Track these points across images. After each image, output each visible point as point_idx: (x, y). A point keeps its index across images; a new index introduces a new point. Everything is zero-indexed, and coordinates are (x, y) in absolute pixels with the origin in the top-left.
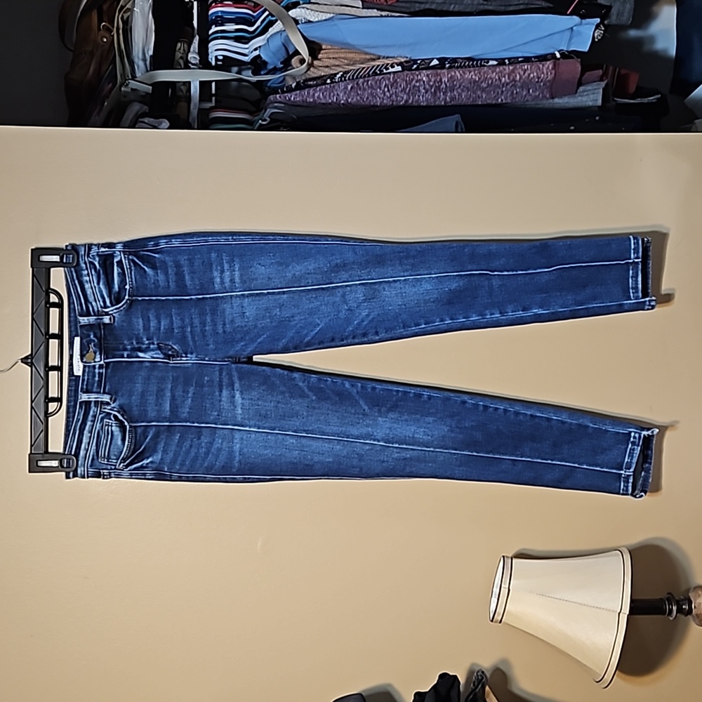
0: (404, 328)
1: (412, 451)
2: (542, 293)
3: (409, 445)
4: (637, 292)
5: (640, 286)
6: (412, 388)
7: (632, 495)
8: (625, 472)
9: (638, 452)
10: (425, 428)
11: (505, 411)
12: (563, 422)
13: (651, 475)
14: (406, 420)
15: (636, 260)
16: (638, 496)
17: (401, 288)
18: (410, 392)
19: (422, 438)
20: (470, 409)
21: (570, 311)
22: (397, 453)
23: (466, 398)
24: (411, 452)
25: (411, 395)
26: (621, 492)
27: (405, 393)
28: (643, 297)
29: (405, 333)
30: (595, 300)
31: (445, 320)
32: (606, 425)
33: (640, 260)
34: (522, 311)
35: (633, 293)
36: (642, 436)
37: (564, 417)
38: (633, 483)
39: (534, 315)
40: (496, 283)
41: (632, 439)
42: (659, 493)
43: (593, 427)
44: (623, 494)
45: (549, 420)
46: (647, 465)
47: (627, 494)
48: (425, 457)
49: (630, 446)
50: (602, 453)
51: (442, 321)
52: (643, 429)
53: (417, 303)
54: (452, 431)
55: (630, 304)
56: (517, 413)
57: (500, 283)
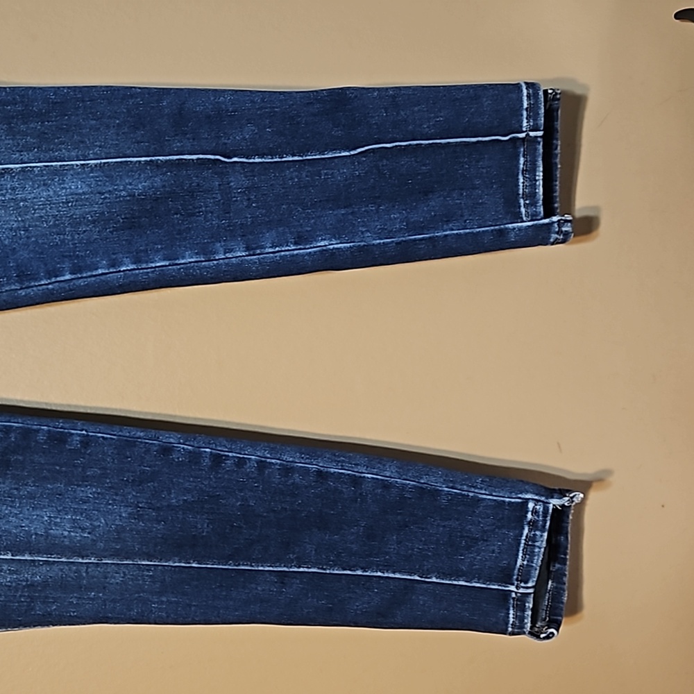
0: (21, 282)
1: (44, 567)
2: (339, 208)
3: (39, 553)
4: (534, 204)
5: (540, 191)
6: (44, 421)
7: (531, 634)
8: (517, 587)
9: (544, 544)
10: (75, 513)
11: (262, 465)
12: (386, 486)
13: (566, 587)
14: (31, 496)
15: (532, 134)
16: (542, 636)
17: (13, 189)
18: (38, 431)
19: (69, 537)
20: (180, 464)
21: (398, 243)
22: (11, 572)
23: (172, 439)
24: (44, 569)
25: (41, 437)
26: (510, 629)
27: (27, 433)
28: (546, 216)
29: (23, 293)
30: (448, 222)
31: (121, 264)
32: (475, 487)
33: (540, 133)
34: (296, 243)
35: (525, 205)
36: (551, 507)
37: (389, 473)
38: (532, 610)
39: (322, 252)
40: (237, 182)
41: (529, 516)
42: (578, 616)
43: (448, 493)
44: (513, 634)
45: (356, 481)
46: (558, 566)
47: (524, 633)
48: (80, 577)
49: (526, 531)
50: (468, 548)
51: (113, 266)
52: (551, 493)
53: (55, 225)
54: (140, 517)
55: (520, 229)
56: (287, 470)
57: (247, 183)
